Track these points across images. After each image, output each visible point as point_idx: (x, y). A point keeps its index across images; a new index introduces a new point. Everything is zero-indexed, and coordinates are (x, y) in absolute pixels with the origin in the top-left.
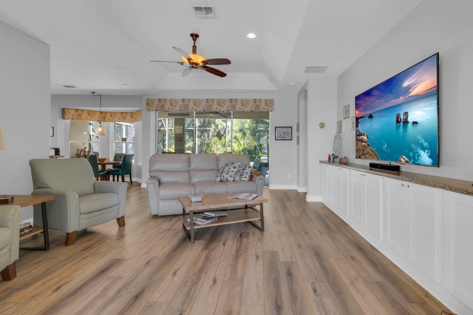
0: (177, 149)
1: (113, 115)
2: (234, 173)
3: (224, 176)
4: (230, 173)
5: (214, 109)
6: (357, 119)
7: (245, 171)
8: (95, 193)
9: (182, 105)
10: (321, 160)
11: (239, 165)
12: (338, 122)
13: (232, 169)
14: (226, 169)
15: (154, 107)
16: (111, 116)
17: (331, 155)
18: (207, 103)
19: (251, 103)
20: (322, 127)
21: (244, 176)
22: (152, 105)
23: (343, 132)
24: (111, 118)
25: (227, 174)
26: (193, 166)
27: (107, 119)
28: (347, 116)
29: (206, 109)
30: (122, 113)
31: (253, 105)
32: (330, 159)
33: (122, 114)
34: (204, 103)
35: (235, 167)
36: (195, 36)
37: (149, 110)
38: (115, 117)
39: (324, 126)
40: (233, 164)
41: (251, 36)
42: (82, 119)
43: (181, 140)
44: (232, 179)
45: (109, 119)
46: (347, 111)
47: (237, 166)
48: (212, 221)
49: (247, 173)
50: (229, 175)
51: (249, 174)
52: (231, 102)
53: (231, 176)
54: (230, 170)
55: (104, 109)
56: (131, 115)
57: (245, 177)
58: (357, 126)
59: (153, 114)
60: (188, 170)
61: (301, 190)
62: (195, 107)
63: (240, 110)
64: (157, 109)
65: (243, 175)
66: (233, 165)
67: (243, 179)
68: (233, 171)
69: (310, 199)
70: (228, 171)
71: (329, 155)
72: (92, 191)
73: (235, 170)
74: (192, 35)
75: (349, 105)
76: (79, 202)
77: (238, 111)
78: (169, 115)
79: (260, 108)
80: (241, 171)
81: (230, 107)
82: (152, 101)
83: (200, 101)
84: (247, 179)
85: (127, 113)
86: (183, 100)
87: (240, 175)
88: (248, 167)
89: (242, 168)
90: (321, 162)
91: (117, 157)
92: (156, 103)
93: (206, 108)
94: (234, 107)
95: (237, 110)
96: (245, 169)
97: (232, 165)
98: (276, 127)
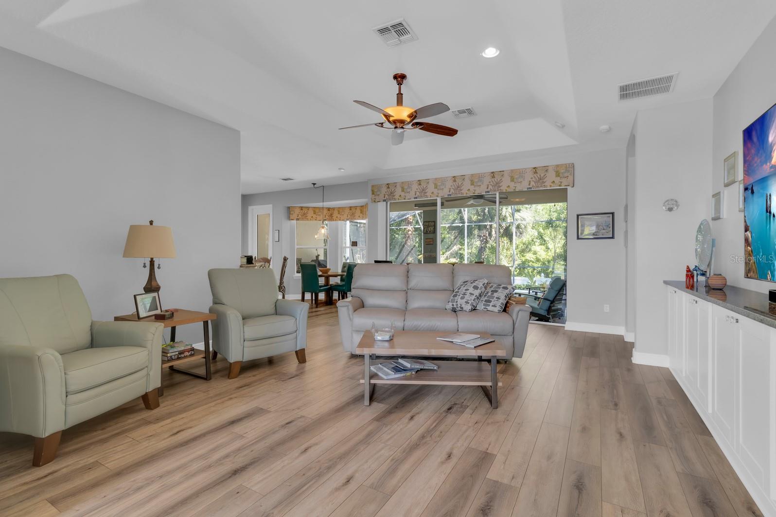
0: (427, 256)
1: (341, 211)
2: (473, 297)
3: (457, 302)
4: (467, 297)
5: (465, 193)
7: (496, 295)
8: (276, 313)
9: (417, 189)
10: (666, 279)
11: (485, 283)
12: (714, 196)
13: (471, 290)
14: (463, 290)
15: (382, 196)
16: (339, 213)
17: (691, 269)
18: (454, 183)
19: (529, 176)
20: (670, 209)
21: (491, 304)
22: (378, 193)
23: (725, 217)
24: (339, 216)
25: (462, 298)
26: (413, 283)
28: (731, 179)
29: (452, 193)
31: (532, 178)
32: (690, 275)
33: (351, 209)
34: (449, 184)
35: (476, 288)
36: (400, 78)
37: (375, 201)
38: (343, 213)
39: (678, 206)
40: (474, 281)
41: (491, 52)
42: (308, 219)
43: (432, 243)
44: (468, 307)
46: (732, 168)
47: (480, 285)
48: (404, 374)
49: (498, 298)
50: (465, 300)
51: (503, 300)
52: (493, 177)
53: (467, 302)
54: (468, 292)
55: (327, 204)
56: (361, 210)
57: (494, 306)
59: (381, 206)
60: (405, 288)
61: (629, 338)
62: (436, 191)
63: (509, 190)
64: (386, 199)
65: (490, 302)
66: (474, 284)
67: (490, 308)
68: (471, 294)
69: (639, 358)
70: (464, 294)
71: (688, 267)
72: (273, 311)
73: (477, 292)
74: (395, 77)
75: (734, 154)
76: (243, 325)
77: (504, 191)
78: (415, 208)
79: (545, 182)
80: (489, 294)
81: (491, 185)
82: (379, 187)
83: (443, 180)
84: (496, 309)
85: (356, 207)
86: (419, 182)
87: (486, 301)
88: (503, 288)
89: (492, 289)
90: (666, 282)
91: (345, 267)
92: (384, 190)
93: (453, 190)
94: (497, 185)
95: (503, 190)
96: (496, 291)
97: (472, 283)
98: (578, 216)
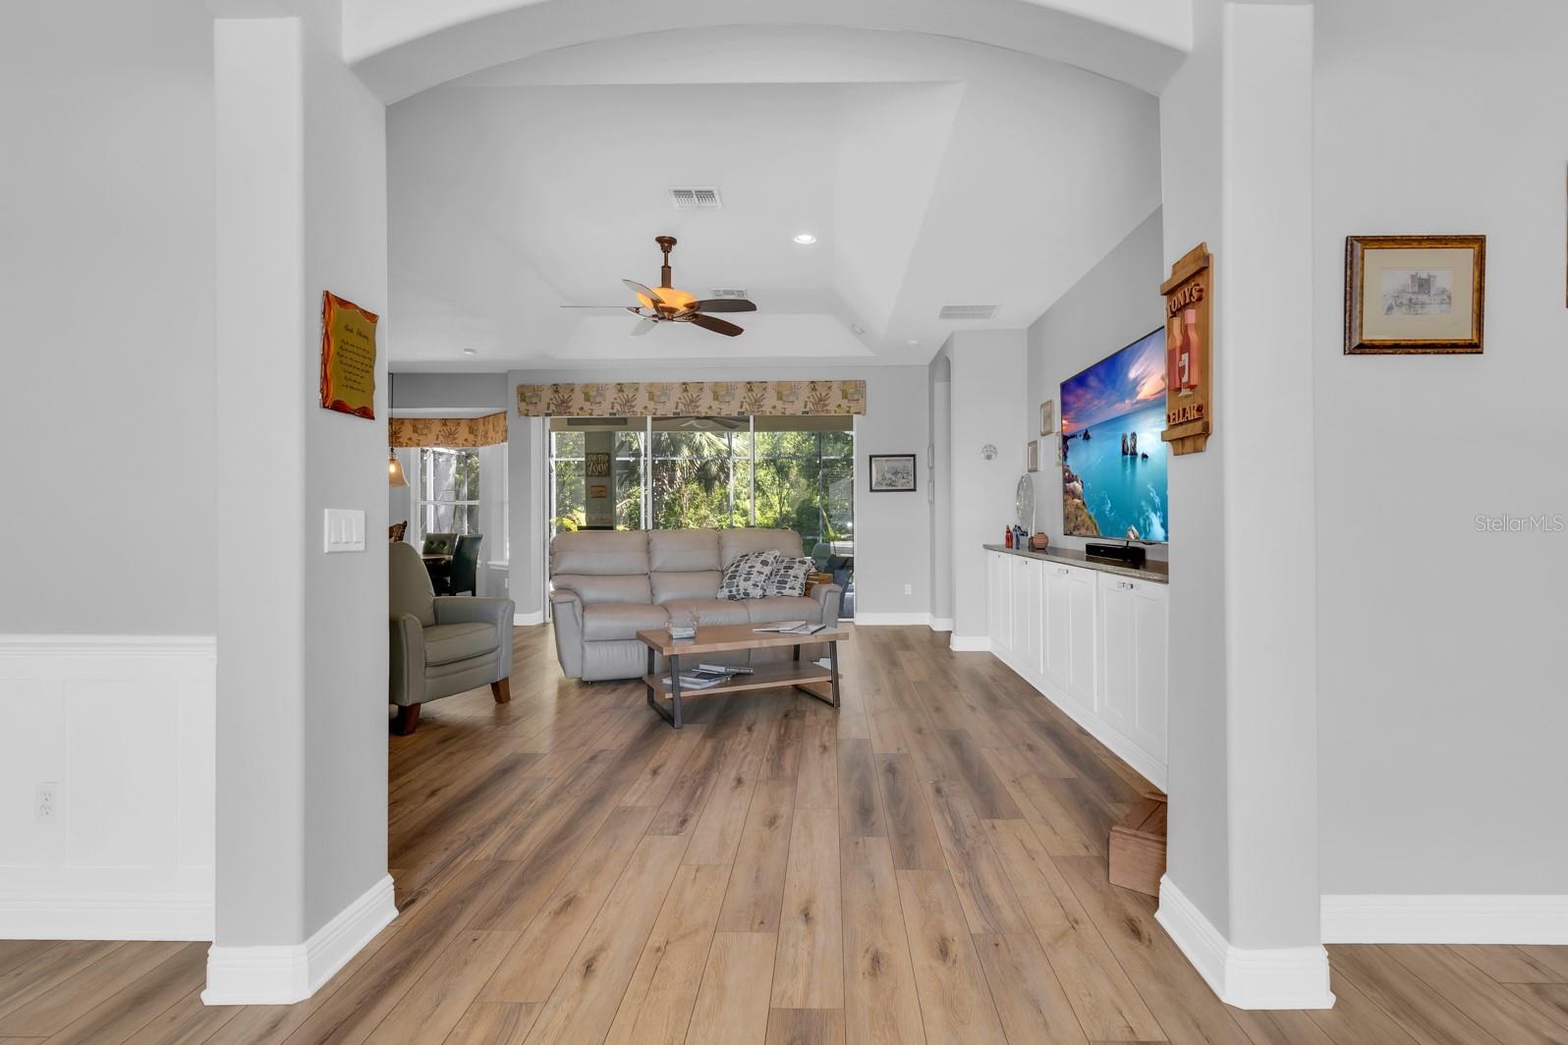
0: (594, 517)
1: (420, 426)
2: (763, 577)
3: (737, 586)
4: (754, 577)
5: (703, 411)
6: (1065, 439)
7: (791, 572)
9: (616, 399)
10: (986, 543)
11: (776, 557)
12: (1030, 444)
13: (759, 567)
14: (744, 567)
15: (542, 406)
16: (415, 431)
17: (1011, 530)
18: (685, 394)
19: (805, 394)
20: (989, 457)
21: (788, 586)
22: (534, 400)
23: (1041, 470)
24: (415, 437)
25: (745, 580)
26: (657, 563)
27: (404, 439)
28: (1048, 428)
29: (682, 411)
30: (445, 422)
31: (809, 398)
32: (1009, 539)
33: (445, 425)
34: (676, 394)
35: (765, 563)
36: (667, 243)
37: (527, 415)
38: (425, 431)
39: (996, 453)
40: (760, 554)
41: (805, 239)
43: (604, 494)
44: (758, 592)
45: (410, 439)
46: (1048, 417)
47: (771, 559)
48: (718, 682)
49: (796, 577)
50: (751, 583)
51: (802, 580)
52: (751, 390)
53: (755, 585)
54: (754, 570)
56: (470, 428)
57: (793, 588)
58: (1065, 457)
59: (537, 425)
60: (646, 570)
61: (940, 625)
62: (651, 405)
63: (774, 413)
64: (550, 411)
65: (786, 583)
66: (762, 558)
67: (786, 592)
68: (760, 573)
69: (958, 644)
70: (749, 573)
71: (1008, 528)
73: (767, 570)
74: (660, 240)
75: (1050, 402)
76: (424, 639)
77: (768, 414)
78: (569, 424)
79: (827, 406)
80: (782, 572)
81: (747, 402)
82: (536, 390)
83: (665, 388)
84: (796, 593)
85: (458, 421)
86: (620, 387)
87: (779, 582)
88: (799, 562)
89: (784, 564)
90: (986, 547)
92: (547, 395)
93: (681, 406)
94: (757, 402)
95: (765, 412)
96: (791, 568)
97: (757, 557)
98: (871, 457)
